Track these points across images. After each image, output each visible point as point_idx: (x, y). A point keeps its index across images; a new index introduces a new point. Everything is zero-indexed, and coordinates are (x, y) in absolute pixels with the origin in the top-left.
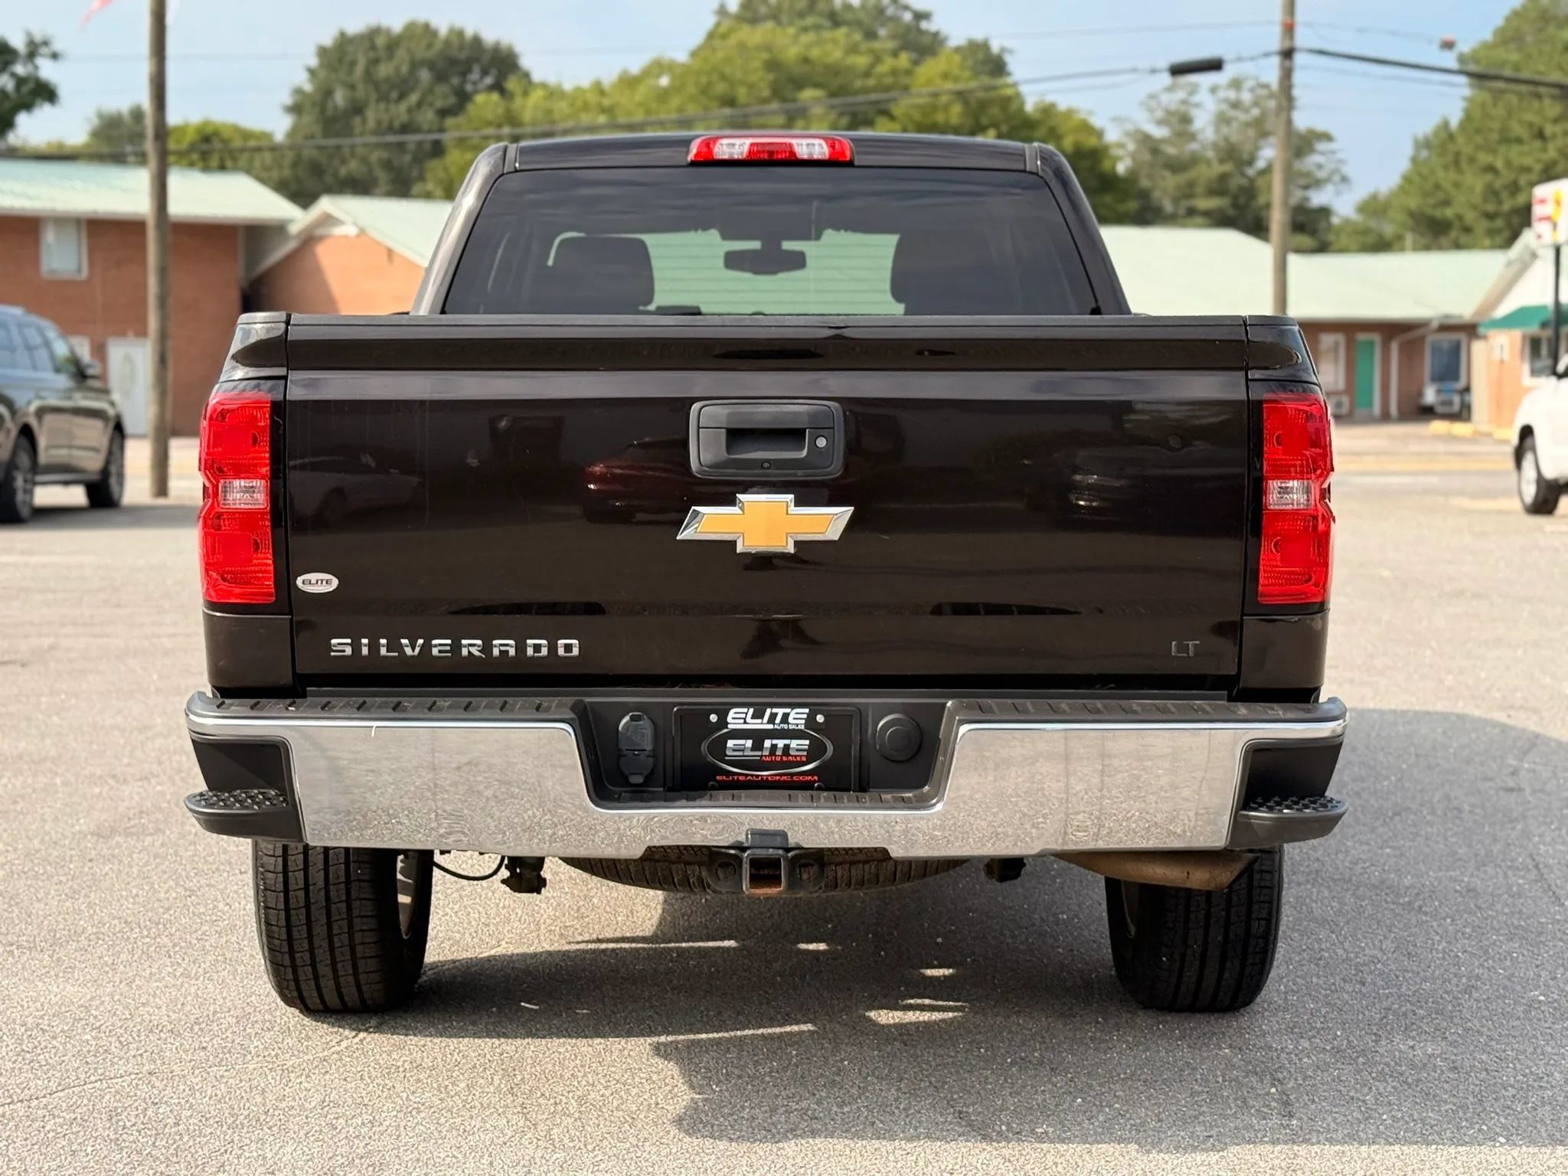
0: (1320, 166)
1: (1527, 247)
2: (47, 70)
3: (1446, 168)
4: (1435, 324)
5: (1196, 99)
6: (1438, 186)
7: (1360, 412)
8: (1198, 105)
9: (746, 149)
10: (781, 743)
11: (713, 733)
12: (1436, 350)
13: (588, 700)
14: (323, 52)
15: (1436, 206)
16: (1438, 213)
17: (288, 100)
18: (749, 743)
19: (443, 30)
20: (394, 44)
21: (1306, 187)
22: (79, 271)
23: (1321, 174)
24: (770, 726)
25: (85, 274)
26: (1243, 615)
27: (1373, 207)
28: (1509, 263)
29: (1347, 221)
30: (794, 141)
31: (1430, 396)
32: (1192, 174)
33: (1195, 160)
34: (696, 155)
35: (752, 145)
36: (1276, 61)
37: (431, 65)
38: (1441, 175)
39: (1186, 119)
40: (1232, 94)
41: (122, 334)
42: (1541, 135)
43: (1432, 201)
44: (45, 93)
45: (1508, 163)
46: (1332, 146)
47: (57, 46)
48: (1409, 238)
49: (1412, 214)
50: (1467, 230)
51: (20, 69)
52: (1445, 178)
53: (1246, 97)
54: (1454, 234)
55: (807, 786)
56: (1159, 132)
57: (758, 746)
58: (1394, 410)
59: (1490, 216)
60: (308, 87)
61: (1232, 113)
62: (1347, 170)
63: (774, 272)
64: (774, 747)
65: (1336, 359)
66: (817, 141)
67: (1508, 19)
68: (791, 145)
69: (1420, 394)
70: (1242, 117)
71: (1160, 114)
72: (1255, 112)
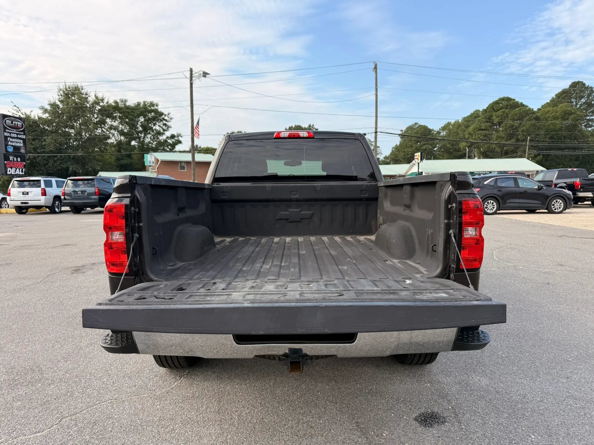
1: (413, 163)
2: (180, 138)
3: (397, 152)
4: (398, 176)
6: (396, 154)
9: (288, 135)
15: (396, 157)
16: (396, 159)
25: (186, 170)
27: (386, 158)
28: (410, 166)
29: (382, 160)
30: (299, 133)
34: (276, 136)
35: (289, 134)
36: (374, 134)
38: (396, 153)
42: (412, 146)
43: (395, 156)
44: (180, 142)
45: (407, 151)
46: (380, 148)
47: (182, 135)
48: (392, 162)
49: (392, 159)
50: (401, 161)
51: (176, 139)
54: (398, 162)
59: (404, 159)
62: (382, 152)
63: (295, 166)
66: (305, 132)
67: (406, 129)
68: (298, 133)
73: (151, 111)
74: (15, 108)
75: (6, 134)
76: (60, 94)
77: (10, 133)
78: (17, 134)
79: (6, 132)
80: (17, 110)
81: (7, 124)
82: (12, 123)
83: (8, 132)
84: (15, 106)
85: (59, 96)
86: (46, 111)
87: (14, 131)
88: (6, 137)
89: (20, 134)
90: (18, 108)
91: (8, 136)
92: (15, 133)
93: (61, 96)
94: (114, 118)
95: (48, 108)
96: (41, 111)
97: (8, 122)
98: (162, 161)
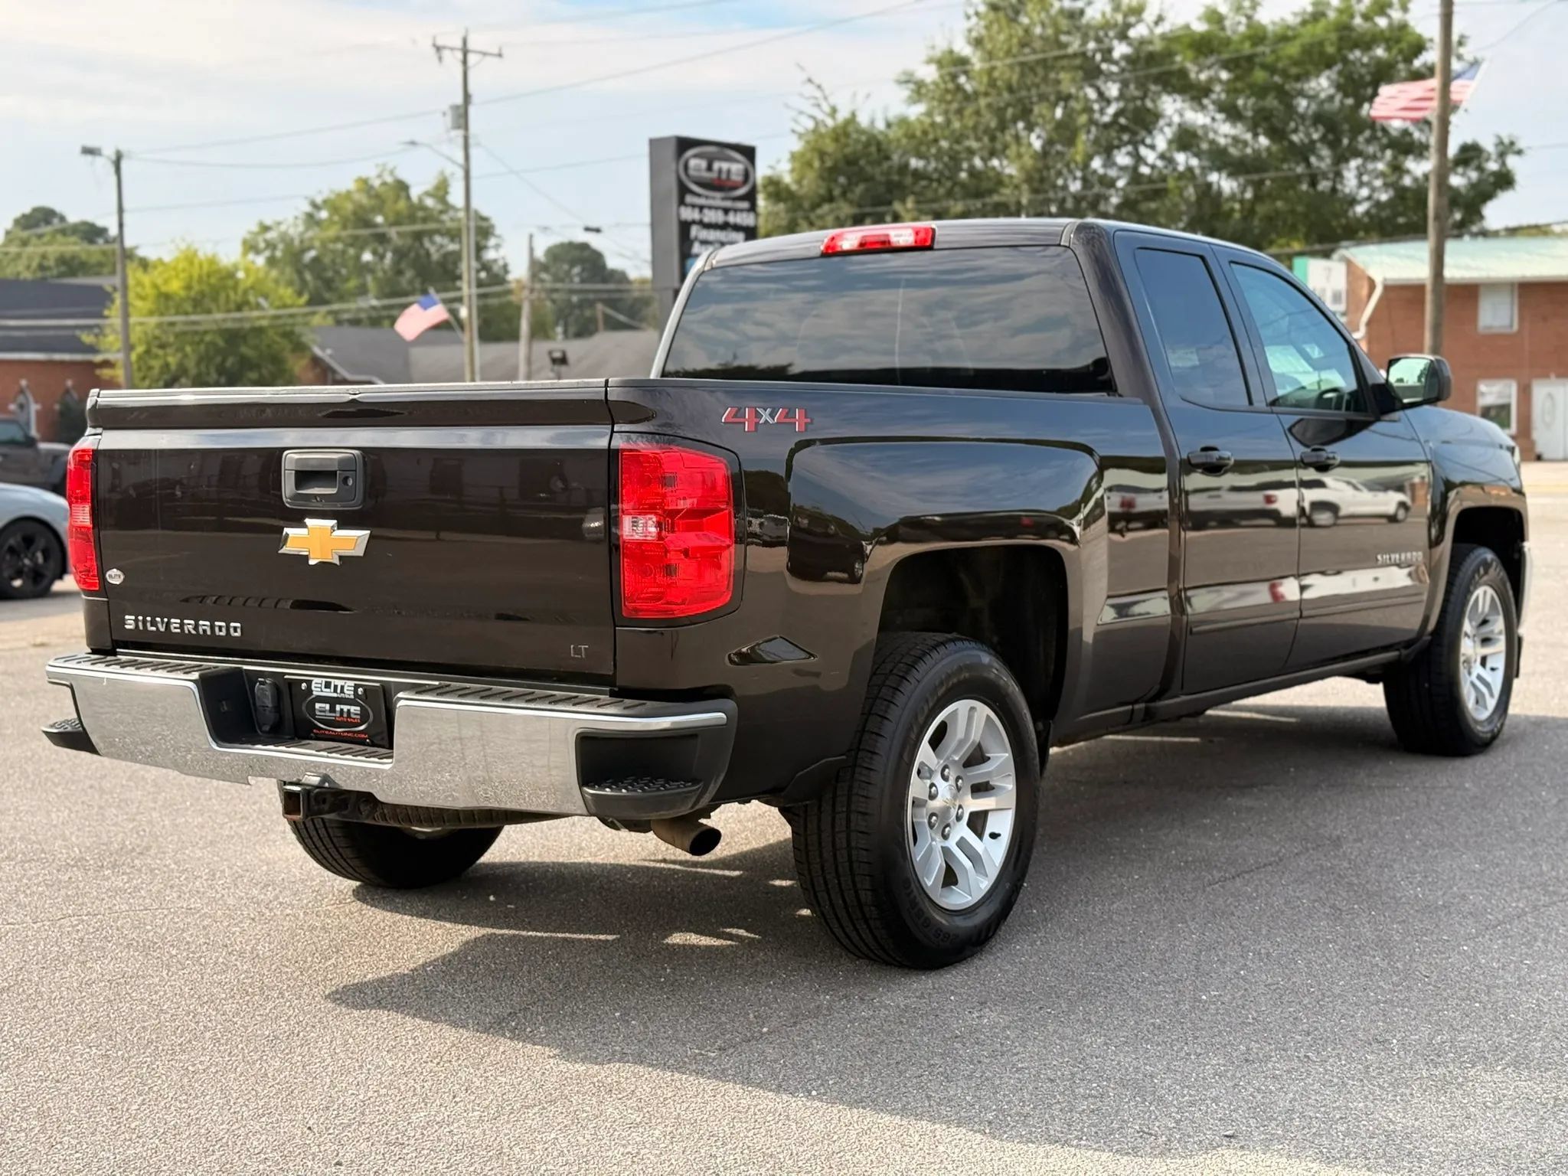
2: (1512, 163)
10: (345, 708)
11: (306, 698)
13: (245, 667)
18: (327, 707)
22: (1511, 326)
24: (335, 695)
25: (1516, 327)
26: (615, 626)
41: (1545, 375)
44: (1504, 180)
47: (1522, 144)
51: (1488, 165)
55: (362, 742)
57: (332, 710)
64: (342, 710)
68: (888, 236)
73: (1366, 43)
74: (810, 90)
75: (688, 214)
76: (971, 11)
77: (701, 208)
78: (726, 211)
79: (686, 205)
80: (816, 98)
81: (692, 172)
82: (710, 168)
83: (693, 206)
84: (810, 81)
85: (968, 17)
86: (919, 90)
87: (717, 199)
88: (685, 227)
89: (736, 210)
90: (819, 87)
91: (694, 222)
92: (717, 208)
93: (974, 20)
94: (1196, 93)
95: (929, 74)
96: (905, 92)
97: (697, 165)
98: (1388, 288)
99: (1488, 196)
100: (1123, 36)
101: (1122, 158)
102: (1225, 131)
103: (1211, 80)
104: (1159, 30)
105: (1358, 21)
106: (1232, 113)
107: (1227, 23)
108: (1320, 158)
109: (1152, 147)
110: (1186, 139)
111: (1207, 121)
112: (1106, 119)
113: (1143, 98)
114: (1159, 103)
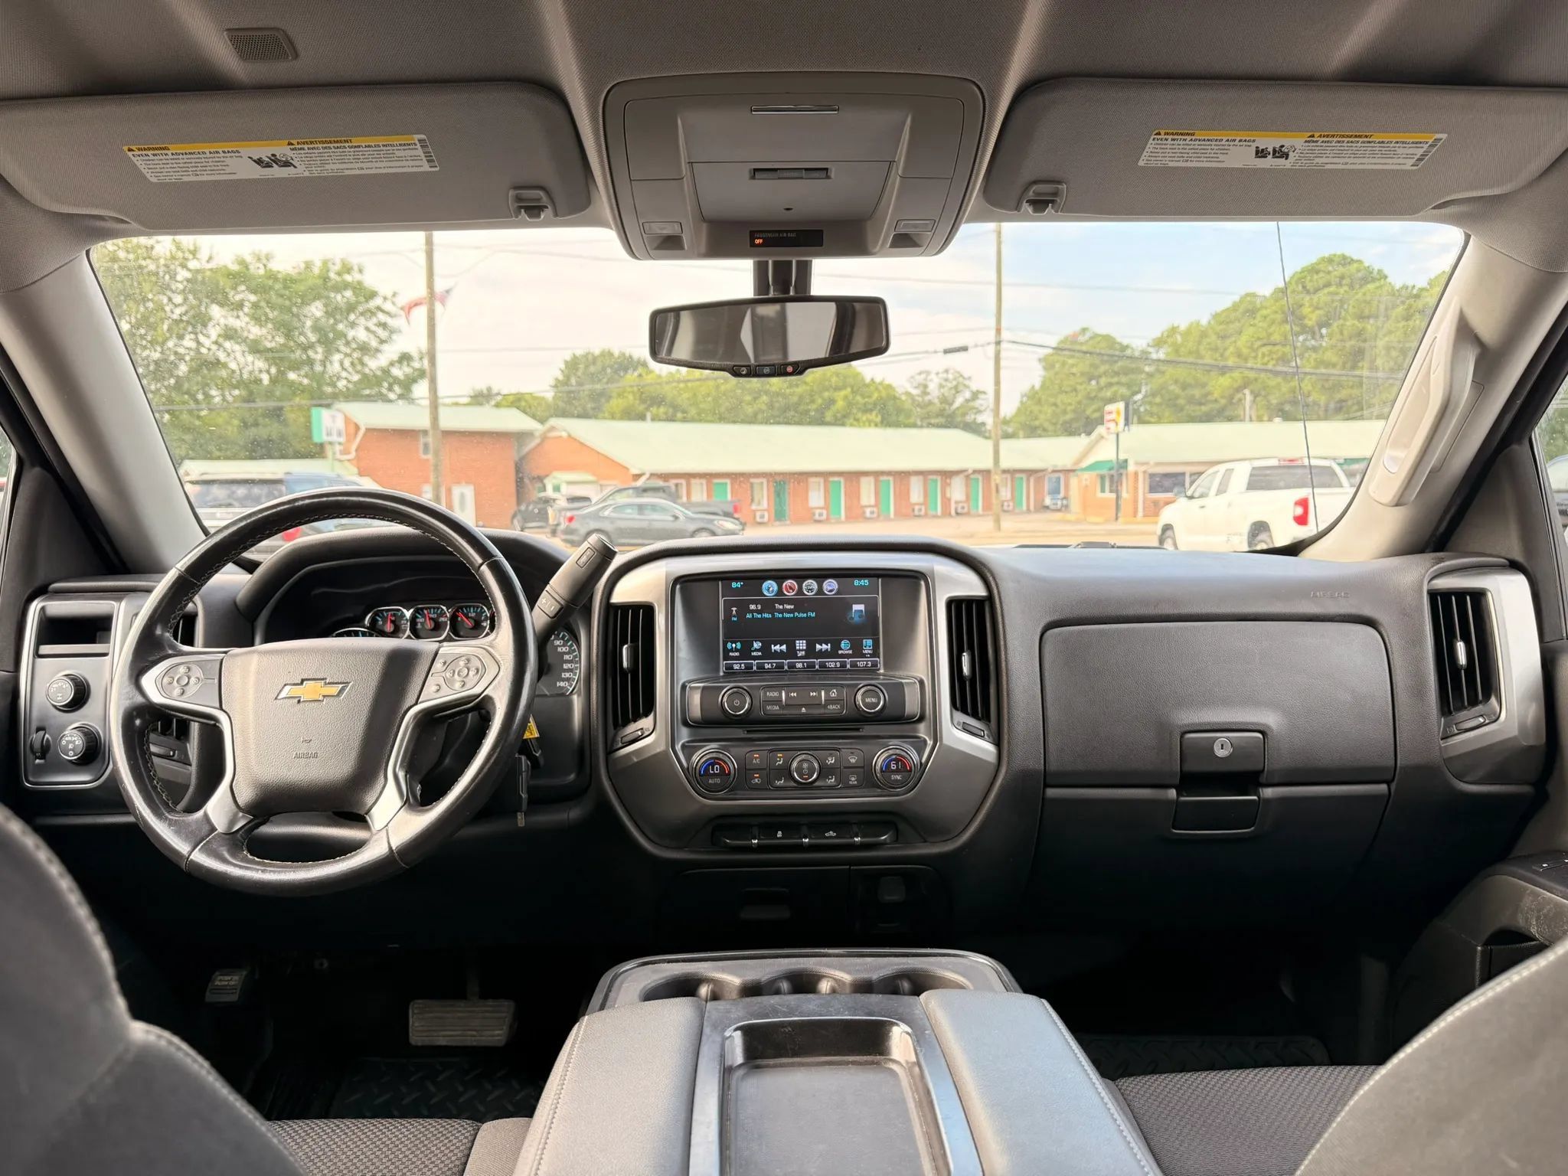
0: (982, 405)
3: (1035, 404)
4: (1050, 470)
5: (929, 378)
7: (1017, 511)
8: (931, 380)
12: (1050, 480)
14: (566, 362)
15: (1030, 420)
16: (1031, 423)
17: (553, 383)
19: (616, 353)
20: (595, 360)
21: (976, 414)
23: (982, 408)
28: (1089, 442)
31: (1048, 501)
32: (930, 408)
33: (930, 403)
36: (993, 346)
37: (611, 367)
38: (1031, 407)
39: (926, 386)
40: (945, 375)
41: (458, 483)
42: (1075, 390)
44: (424, 374)
48: (1021, 433)
49: (1021, 424)
50: (1045, 430)
51: (416, 365)
52: (1036, 408)
53: (950, 376)
56: (915, 392)
58: (1032, 507)
60: (561, 377)
61: (944, 383)
65: (1006, 486)
67: (1059, 343)
69: (1043, 500)
70: (949, 385)
71: (915, 384)
72: (954, 383)
73: (342, 287)
94: (234, 307)
98: (368, 430)
99: (415, 381)
100: (184, 266)
101: (188, 342)
102: (255, 331)
103: (242, 301)
104: (209, 266)
105: (332, 275)
106: (257, 320)
107: (251, 267)
108: (316, 353)
109: (208, 337)
110: (230, 334)
111: (243, 325)
112: (175, 316)
113: (199, 306)
114: (209, 310)
